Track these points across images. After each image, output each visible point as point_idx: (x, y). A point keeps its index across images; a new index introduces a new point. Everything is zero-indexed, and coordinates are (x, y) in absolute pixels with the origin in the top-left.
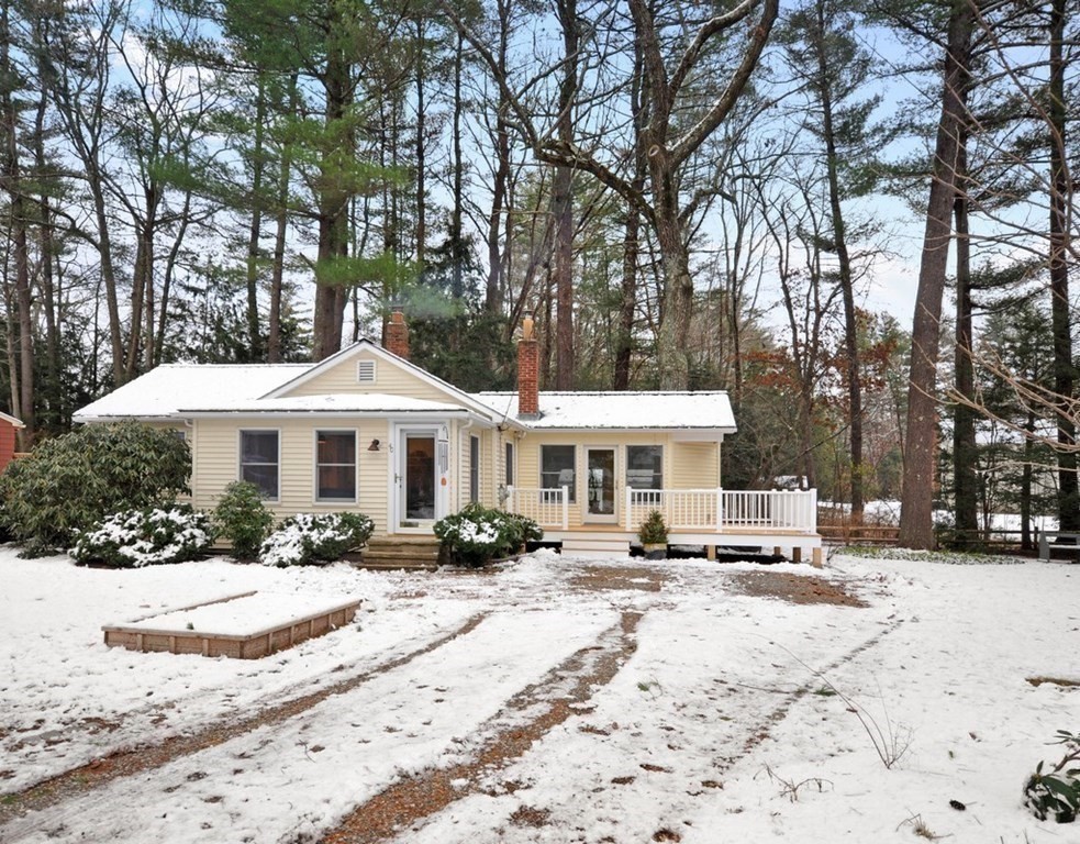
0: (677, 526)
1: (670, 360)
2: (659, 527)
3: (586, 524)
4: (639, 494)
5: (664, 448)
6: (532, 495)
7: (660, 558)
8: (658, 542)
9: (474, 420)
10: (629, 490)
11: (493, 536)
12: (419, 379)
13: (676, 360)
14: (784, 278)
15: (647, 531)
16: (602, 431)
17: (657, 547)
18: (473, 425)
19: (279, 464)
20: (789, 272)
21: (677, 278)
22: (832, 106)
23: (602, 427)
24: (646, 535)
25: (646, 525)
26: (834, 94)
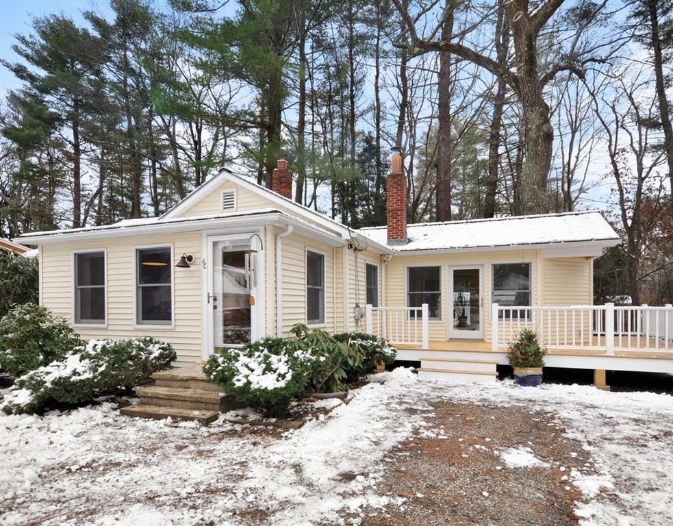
0: (553, 347)
1: (532, 198)
2: (533, 348)
3: (451, 340)
4: (507, 312)
5: (532, 264)
6: (397, 313)
7: (535, 384)
8: (532, 366)
9: (295, 227)
10: (496, 307)
11: (283, 376)
12: (259, 195)
13: (537, 197)
14: (612, 156)
15: (518, 353)
16: (467, 251)
17: (531, 371)
18: (293, 233)
19: (106, 286)
20: (617, 151)
21: (539, 128)
22: (658, 19)
23: (467, 247)
24: (517, 358)
25: (517, 346)
26: (660, 11)
